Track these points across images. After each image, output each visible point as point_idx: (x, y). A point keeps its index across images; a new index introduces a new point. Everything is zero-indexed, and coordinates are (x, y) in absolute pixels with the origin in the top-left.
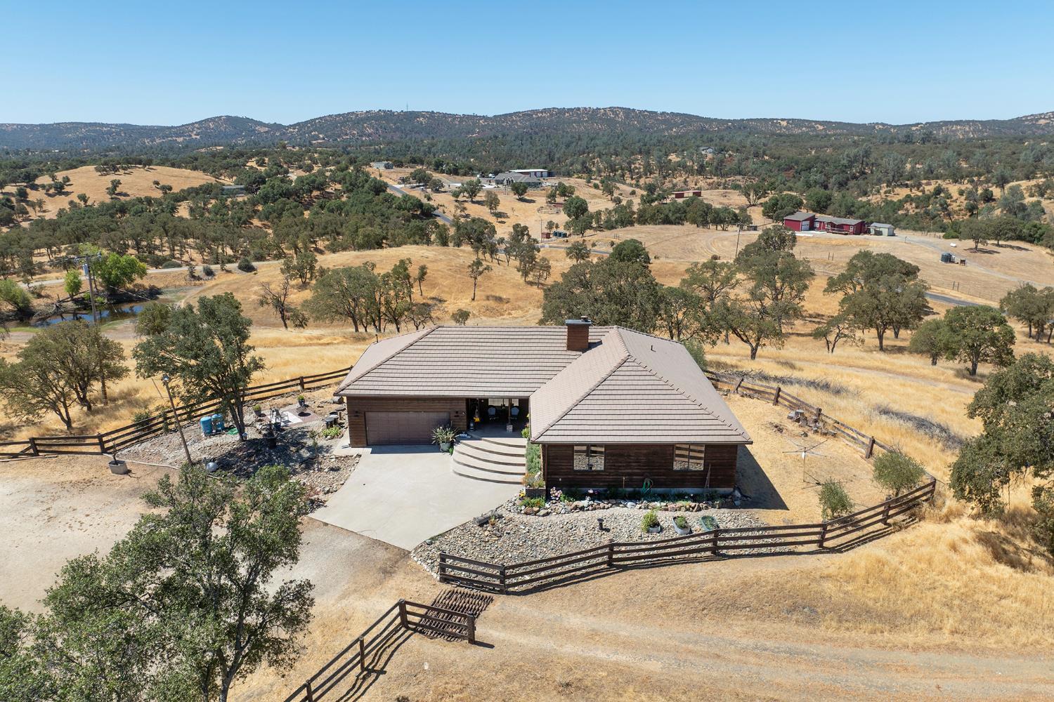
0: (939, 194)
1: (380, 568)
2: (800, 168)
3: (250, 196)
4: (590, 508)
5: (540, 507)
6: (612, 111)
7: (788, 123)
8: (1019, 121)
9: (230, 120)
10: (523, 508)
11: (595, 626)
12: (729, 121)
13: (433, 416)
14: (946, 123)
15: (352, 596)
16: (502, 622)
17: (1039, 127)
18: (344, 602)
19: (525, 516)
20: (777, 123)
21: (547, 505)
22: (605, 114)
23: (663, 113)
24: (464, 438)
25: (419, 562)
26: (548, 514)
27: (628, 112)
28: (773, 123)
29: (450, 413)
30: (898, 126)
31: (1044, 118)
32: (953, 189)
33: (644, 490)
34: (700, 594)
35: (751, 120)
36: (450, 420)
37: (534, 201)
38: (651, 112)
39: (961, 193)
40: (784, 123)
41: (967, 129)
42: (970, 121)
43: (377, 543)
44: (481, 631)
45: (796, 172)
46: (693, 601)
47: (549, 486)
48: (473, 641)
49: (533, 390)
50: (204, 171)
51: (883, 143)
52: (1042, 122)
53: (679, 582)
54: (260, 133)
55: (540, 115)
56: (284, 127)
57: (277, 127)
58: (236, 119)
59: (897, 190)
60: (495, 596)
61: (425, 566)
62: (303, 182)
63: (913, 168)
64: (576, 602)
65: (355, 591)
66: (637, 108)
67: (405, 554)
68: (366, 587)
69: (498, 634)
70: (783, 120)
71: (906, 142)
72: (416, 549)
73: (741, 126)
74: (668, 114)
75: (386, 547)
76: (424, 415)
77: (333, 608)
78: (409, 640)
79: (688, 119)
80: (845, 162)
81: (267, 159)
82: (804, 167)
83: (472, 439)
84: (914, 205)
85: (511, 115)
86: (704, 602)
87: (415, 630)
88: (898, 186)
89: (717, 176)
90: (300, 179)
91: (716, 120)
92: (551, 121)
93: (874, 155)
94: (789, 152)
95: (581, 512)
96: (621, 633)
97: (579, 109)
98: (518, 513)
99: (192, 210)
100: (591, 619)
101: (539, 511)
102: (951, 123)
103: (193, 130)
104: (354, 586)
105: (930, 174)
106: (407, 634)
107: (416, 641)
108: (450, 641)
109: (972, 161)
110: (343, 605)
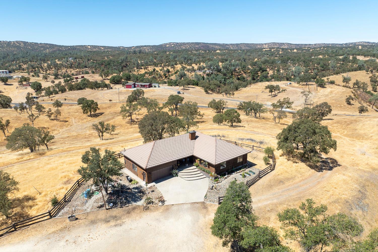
4: (227, 177)
6: (17, 43)
21: (220, 180)
22: (14, 44)
25: (209, 203)
27: (25, 43)
28: (85, 47)
31: (168, 45)
32: (157, 69)
33: (233, 169)
36: (173, 167)
37: (12, 85)
39: (160, 70)
49: (192, 153)
61: (212, 203)
63: (141, 62)
66: (28, 41)
67: (203, 203)
70: (89, 46)
72: (205, 200)
74: (43, 44)
75: (197, 203)
79: (52, 46)
88: (140, 69)
89: (78, 68)
94: (99, 58)
105: (147, 64)
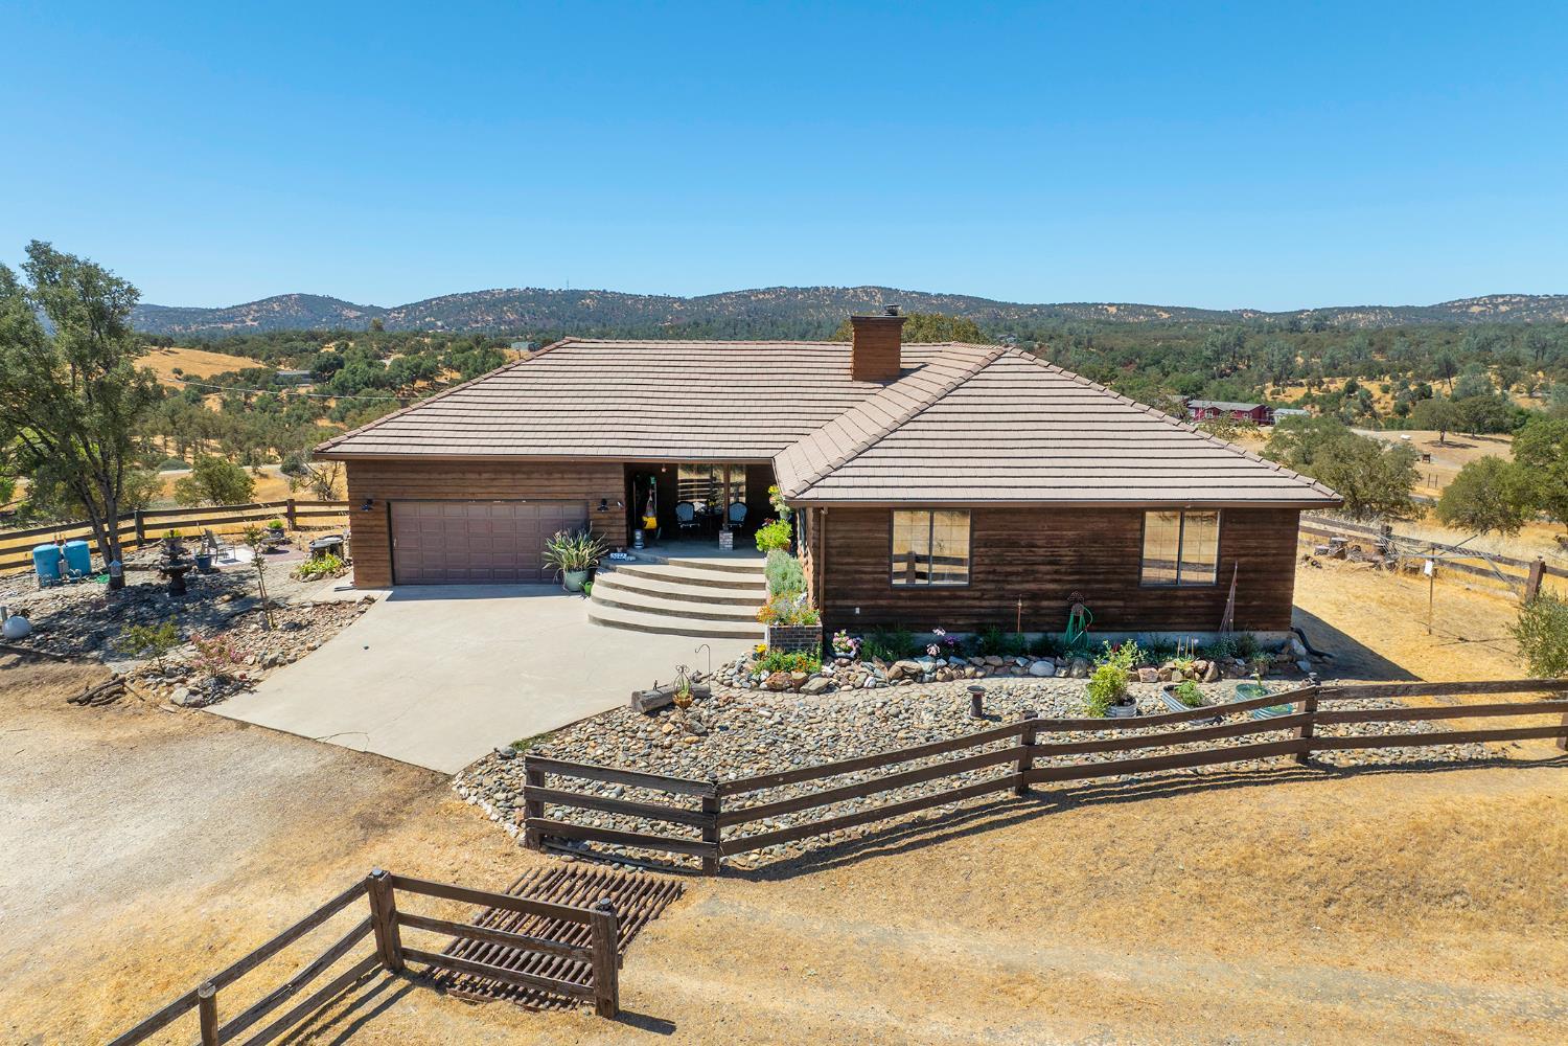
0: (1353, 392)
1: (360, 815)
2: (1144, 361)
3: (318, 386)
4: (939, 676)
5: (809, 673)
6: (866, 292)
7: (1118, 309)
8: (1443, 309)
9: (305, 300)
10: (765, 675)
11: (1014, 958)
12: (1034, 306)
13: (548, 511)
14: (1342, 310)
15: (254, 887)
16: (712, 949)
17: (1471, 316)
18: (225, 900)
19: (769, 696)
20: (1102, 309)
21: (827, 669)
22: (855, 295)
23: (940, 295)
24: (622, 562)
25: (473, 799)
26: (829, 689)
27: (888, 293)
28: (1097, 309)
29: (586, 503)
30: (1275, 314)
31: (1477, 304)
32: (1374, 388)
33: (1068, 636)
34: (1301, 861)
35: (1066, 305)
36: (587, 522)
38: (922, 294)
39: (1386, 390)
40: (1113, 310)
41: (1373, 318)
42: (1375, 308)
43: (368, 758)
44: (637, 977)
45: (1139, 368)
46: (1292, 879)
47: (829, 629)
48: (609, 1008)
49: (782, 445)
50: (254, 357)
51: (1258, 332)
52: (1475, 309)
53: (1232, 830)
54: (348, 318)
55: (761, 297)
56: (386, 311)
57: (374, 310)
58: (314, 298)
59: (1289, 390)
60: (687, 882)
61: (487, 807)
62: (401, 366)
63: (1306, 361)
64: (937, 889)
65: (268, 871)
66: (901, 288)
67: (437, 782)
68: (303, 863)
69: (696, 985)
70: (1111, 305)
71: (1292, 331)
72: (467, 771)
73: (1051, 311)
75: (388, 766)
76: (525, 511)
77: (184, 918)
78: (395, 1008)
80: (1209, 353)
81: (351, 344)
82: (1149, 361)
83: (638, 561)
84: (1317, 408)
85: (719, 296)
86: (1323, 881)
87: (423, 979)
88: (1290, 385)
90: (399, 364)
91: (1015, 305)
92: (778, 305)
93: (1249, 345)
94: (1124, 343)
95: (914, 685)
96: (1100, 974)
97: (817, 289)
98: (752, 689)
99: (225, 404)
100: (994, 939)
101: (805, 681)
102: (1349, 309)
103: (249, 313)
104: (269, 860)
105: (1333, 369)
106: (392, 990)
107: (418, 1009)
108: (535, 1010)
109: (1390, 353)
110: (218, 908)
